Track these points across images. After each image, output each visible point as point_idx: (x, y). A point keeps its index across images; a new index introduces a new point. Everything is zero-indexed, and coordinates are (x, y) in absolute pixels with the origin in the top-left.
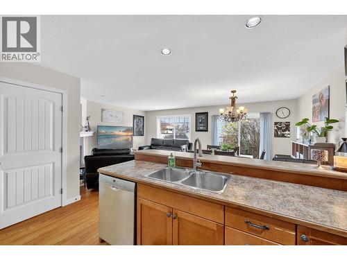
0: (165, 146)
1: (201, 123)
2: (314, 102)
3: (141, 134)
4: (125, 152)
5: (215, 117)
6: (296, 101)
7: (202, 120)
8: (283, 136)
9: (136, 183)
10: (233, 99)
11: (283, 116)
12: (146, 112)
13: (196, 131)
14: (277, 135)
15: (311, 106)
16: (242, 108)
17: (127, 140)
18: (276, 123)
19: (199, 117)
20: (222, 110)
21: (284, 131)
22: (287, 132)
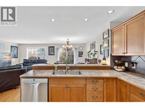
0: (32, 63)
1: (51, 51)
2: (91, 45)
3: (16, 57)
4: (18, 67)
5: (58, 49)
6: (84, 44)
7: (52, 50)
8: (81, 56)
9: (48, 78)
10: (68, 42)
11: (81, 49)
12: (19, 44)
13: (49, 55)
14: (79, 56)
15: (90, 47)
16: (71, 46)
17: (9, 61)
18: (79, 52)
19: (50, 48)
20: (64, 46)
21: (81, 55)
22: (82, 55)
